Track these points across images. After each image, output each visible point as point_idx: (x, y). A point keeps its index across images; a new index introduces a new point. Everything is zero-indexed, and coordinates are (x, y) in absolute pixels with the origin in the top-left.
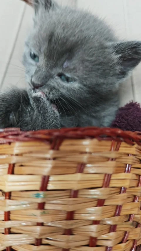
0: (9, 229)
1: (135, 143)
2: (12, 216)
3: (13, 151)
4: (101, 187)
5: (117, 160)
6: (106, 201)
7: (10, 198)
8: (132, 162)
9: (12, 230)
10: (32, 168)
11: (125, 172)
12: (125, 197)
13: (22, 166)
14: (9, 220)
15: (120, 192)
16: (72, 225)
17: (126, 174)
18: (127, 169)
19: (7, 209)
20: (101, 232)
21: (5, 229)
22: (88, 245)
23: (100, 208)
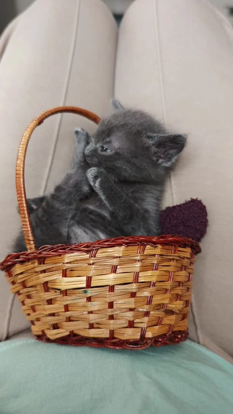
0: (70, 317)
1: (157, 245)
2: (70, 308)
3: (64, 260)
4: (132, 283)
5: (143, 261)
6: (137, 293)
7: (66, 295)
8: (158, 262)
9: (72, 319)
10: (78, 272)
11: (153, 270)
12: (154, 290)
13: (72, 270)
14: (68, 311)
15: (150, 286)
16: (112, 312)
17: (154, 271)
18: (154, 267)
19: (66, 303)
20: (136, 317)
21: (67, 318)
22: (127, 327)
23: (133, 299)
